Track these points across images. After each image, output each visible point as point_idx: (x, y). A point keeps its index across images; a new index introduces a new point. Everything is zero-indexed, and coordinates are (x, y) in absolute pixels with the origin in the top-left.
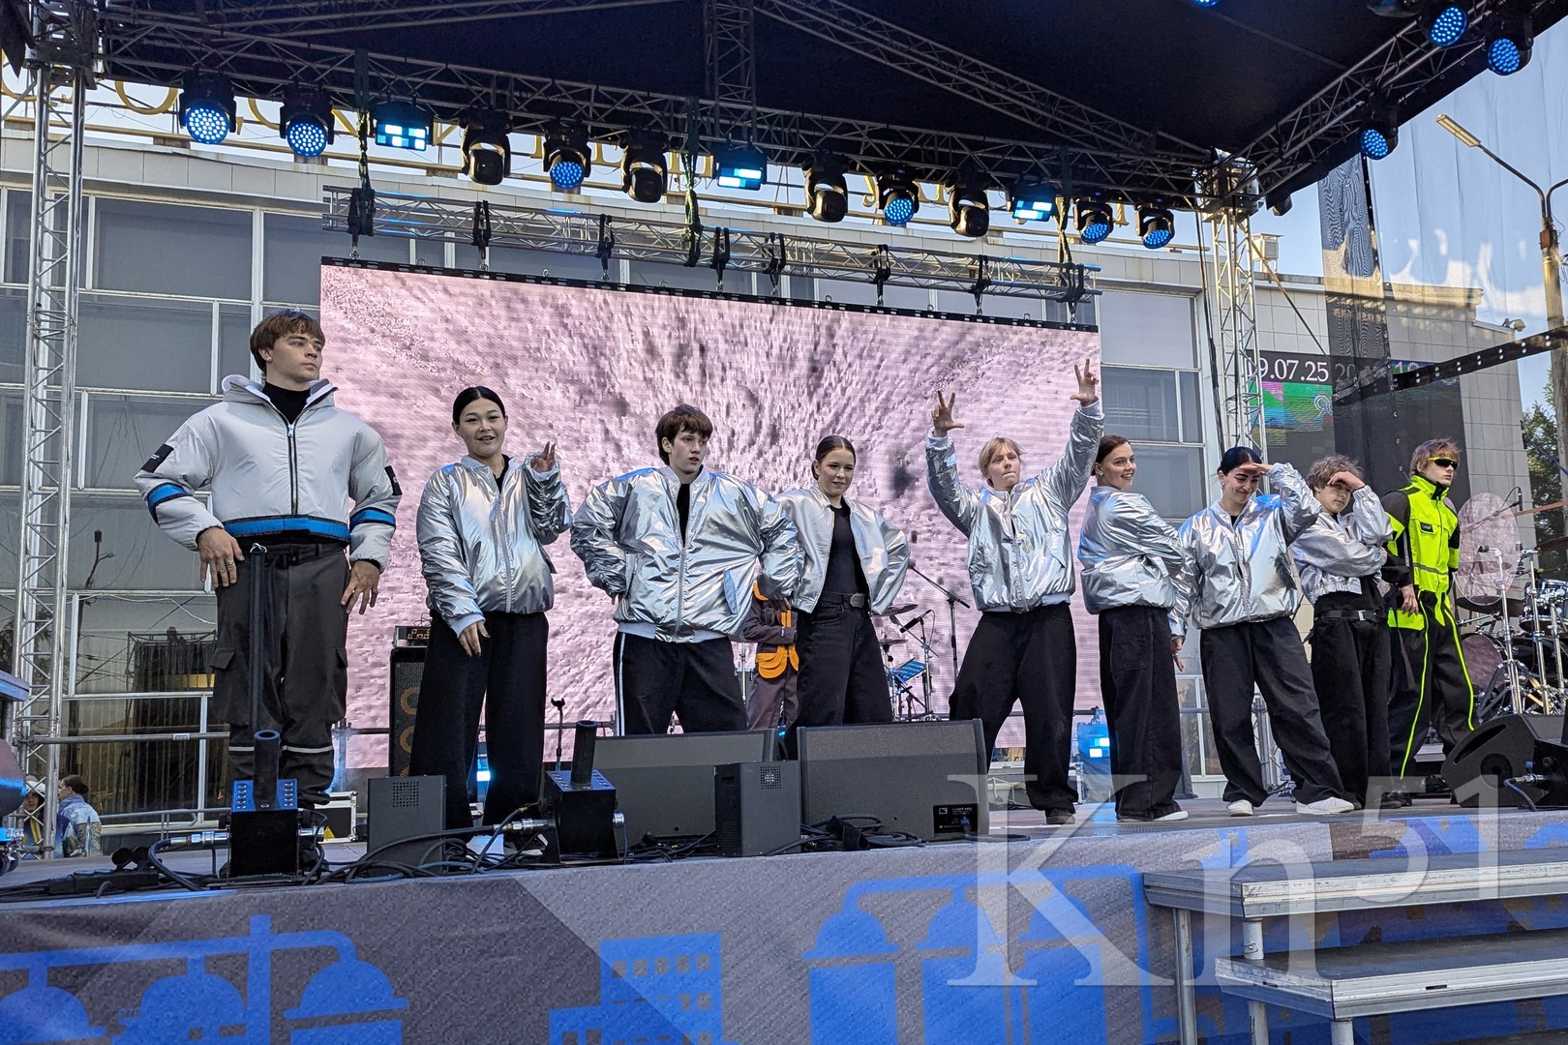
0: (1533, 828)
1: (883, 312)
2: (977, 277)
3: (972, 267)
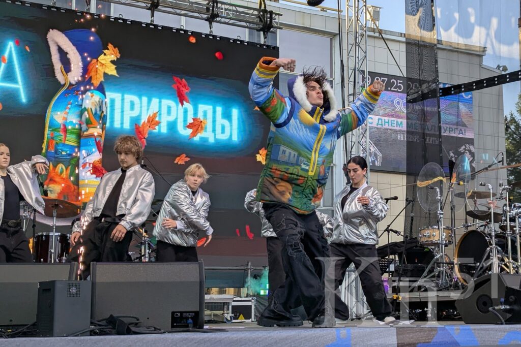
0: (503, 333)
1: (153, 27)
2: (211, 12)
3: (208, 6)
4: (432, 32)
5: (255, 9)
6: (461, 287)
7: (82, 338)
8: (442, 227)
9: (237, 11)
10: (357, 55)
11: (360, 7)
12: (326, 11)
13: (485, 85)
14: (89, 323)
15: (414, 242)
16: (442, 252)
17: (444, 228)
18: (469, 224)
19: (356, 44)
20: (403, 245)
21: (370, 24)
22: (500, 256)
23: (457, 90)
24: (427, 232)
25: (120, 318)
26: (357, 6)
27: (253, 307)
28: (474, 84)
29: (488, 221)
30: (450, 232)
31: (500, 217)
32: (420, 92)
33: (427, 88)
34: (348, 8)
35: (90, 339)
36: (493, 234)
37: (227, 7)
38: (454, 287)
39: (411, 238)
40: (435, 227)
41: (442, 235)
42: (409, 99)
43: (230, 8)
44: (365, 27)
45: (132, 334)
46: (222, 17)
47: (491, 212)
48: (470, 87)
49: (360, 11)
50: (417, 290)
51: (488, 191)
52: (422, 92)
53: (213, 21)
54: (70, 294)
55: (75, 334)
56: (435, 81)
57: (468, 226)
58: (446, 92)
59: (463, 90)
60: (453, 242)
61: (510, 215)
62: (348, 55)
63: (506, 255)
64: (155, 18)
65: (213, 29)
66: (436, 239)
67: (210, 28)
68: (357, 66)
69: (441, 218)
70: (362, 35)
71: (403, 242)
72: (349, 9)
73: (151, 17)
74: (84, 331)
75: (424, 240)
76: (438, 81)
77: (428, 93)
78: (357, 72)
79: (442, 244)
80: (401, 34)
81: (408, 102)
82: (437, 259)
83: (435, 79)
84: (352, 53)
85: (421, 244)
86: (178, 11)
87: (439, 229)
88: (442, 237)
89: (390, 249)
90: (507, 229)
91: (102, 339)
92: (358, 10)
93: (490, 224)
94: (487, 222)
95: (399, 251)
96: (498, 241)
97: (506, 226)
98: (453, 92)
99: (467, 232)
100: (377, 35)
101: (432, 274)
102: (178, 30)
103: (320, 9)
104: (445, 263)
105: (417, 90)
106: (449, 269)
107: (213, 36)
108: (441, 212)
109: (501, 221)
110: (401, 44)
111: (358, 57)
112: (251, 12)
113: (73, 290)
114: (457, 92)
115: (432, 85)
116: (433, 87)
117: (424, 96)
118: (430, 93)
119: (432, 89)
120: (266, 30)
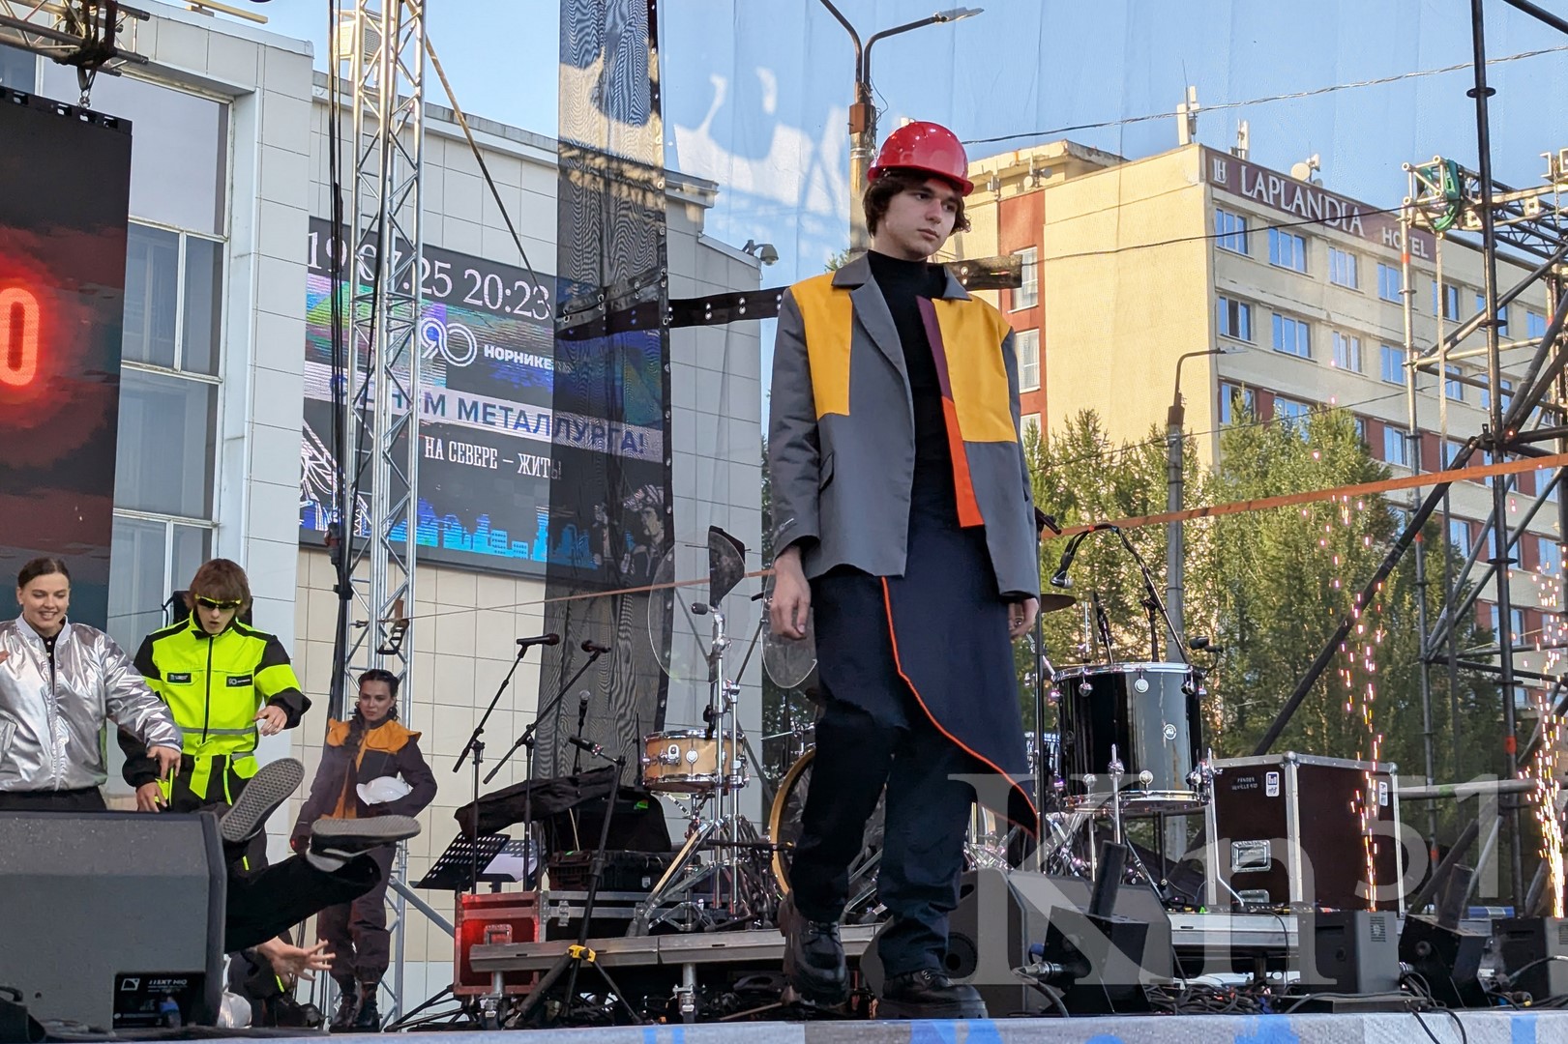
23: (723, 312)
32: (602, 308)
33: (624, 295)
42: (563, 327)
52: (608, 307)
56: (656, 274)
58: (689, 312)
59: (742, 310)
76: (665, 278)
77: (631, 310)
78: (387, 229)
81: (562, 335)
83: (656, 269)
98: (708, 316)
105: (591, 301)
114: (722, 316)
115: (645, 289)
116: (646, 295)
117: (614, 322)
118: (634, 313)
119: (643, 300)
120: (91, 62)
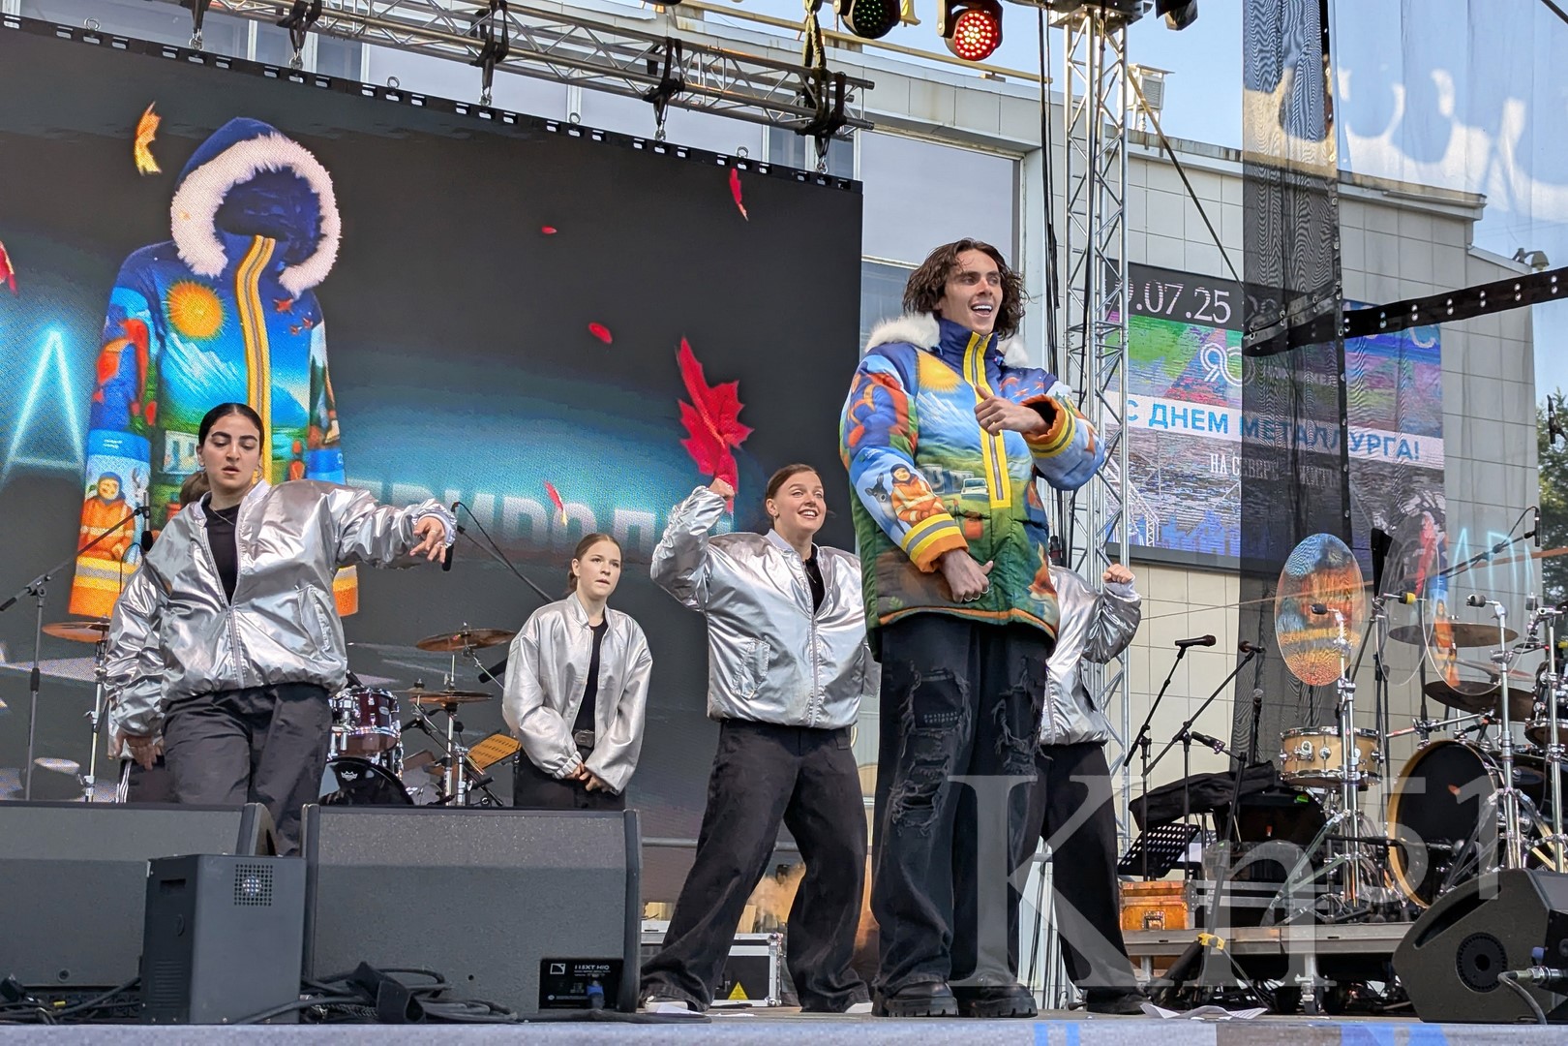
1: (488, 116)
2: (661, 75)
3: (653, 57)
4: (1324, 143)
5: (791, 69)
6: (1406, 914)
7: (277, 1028)
8: (1351, 730)
9: (739, 75)
10: (1096, 211)
11: (1106, 69)
12: (1003, 80)
13: (1483, 304)
14: (297, 985)
15: (1265, 776)
16: (1350, 806)
17: (1357, 735)
18: (1434, 724)
19: (1094, 178)
20: (1231, 782)
21: (1136, 122)
22: (1527, 821)
23: (1397, 320)
24: (1305, 746)
25: (389, 974)
26: (1097, 62)
27: (774, 964)
28: (1450, 302)
29: (1491, 713)
30: (1374, 745)
31: (1528, 703)
32: (1284, 324)
33: (1303, 310)
34: (1069, 68)
35: (299, 1033)
36: (1508, 754)
37: (708, 60)
38: (1385, 914)
39: (1255, 765)
40: (1329, 729)
41: (1349, 753)
42: (1250, 344)
43: (720, 63)
44: (1123, 125)
45: (423, 1023)
46: (696, 91)
47: (1500, 688)
48: (1438, 311)
49: (1107, 79)
50: (1272, 920)
51: (1493, 623)
52: (1289, 322)
53: (666, 101)
54: (242, 898)
55: (256, 1019)
56: (1331, 288)
57: (1430, 730)
58: (1365, 321)
59: (1415, 317)
60: (1381, 777)
61: (1558, 697)
62: (1069, 210)
63: (1546, 819)
64: (494, 91)
65: (667, 127)
66: (1331, 768)
67: (659, 124)
68: (1096, 243)
69: (1347, 702)
70: (1112, 154)
71: (1231, 774)
72: (1075, 71)
73: (484, 88)
74: (280, 1010)
75: (1294, 769)
76: (1340, 290)
77: (1309, 324)
78: (1095, 263)
79: (1350, 782)
80: (1227, 151)
81: (1249, 351)
82: (1335, 828)
83: (1331, 283)
84: (1080, 205)
85: (1284, 782)
86: (563, 71)
87: (1340, 735)
88: (1349, 760)
89: (1191, 796)
90: (1549, 741)
91: (334, 1034)
92: (1101, 76)
93: (1496, 723)
94: (1488, 718)
95: (1219, 802)
96: (1522, 776)
97: (1548, 729)
98: (1383, 325)
99: (1426, 748)
100: (1153, 152)
101: (1321, 872)
102: (562, 127)
103: (983, 74)
104: (1359, 840)
105: (1273, 317)
106: (1371, 858)
107: (667, 146)
108: (1349, 685)
109: (1533, 718)
110: (1227, 183)
111: (1099, 217)
112: (780, 75)
113: (252, 886)
114: (1397, 324)
115: (1322, 303)
116: (1323, 308)
117: (1295, 337)
118: (1313, 326)
119: (1321, 313)
120: (825, 131)
